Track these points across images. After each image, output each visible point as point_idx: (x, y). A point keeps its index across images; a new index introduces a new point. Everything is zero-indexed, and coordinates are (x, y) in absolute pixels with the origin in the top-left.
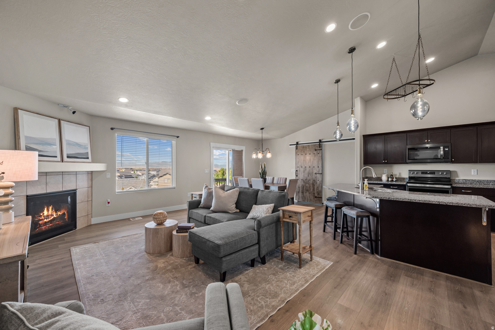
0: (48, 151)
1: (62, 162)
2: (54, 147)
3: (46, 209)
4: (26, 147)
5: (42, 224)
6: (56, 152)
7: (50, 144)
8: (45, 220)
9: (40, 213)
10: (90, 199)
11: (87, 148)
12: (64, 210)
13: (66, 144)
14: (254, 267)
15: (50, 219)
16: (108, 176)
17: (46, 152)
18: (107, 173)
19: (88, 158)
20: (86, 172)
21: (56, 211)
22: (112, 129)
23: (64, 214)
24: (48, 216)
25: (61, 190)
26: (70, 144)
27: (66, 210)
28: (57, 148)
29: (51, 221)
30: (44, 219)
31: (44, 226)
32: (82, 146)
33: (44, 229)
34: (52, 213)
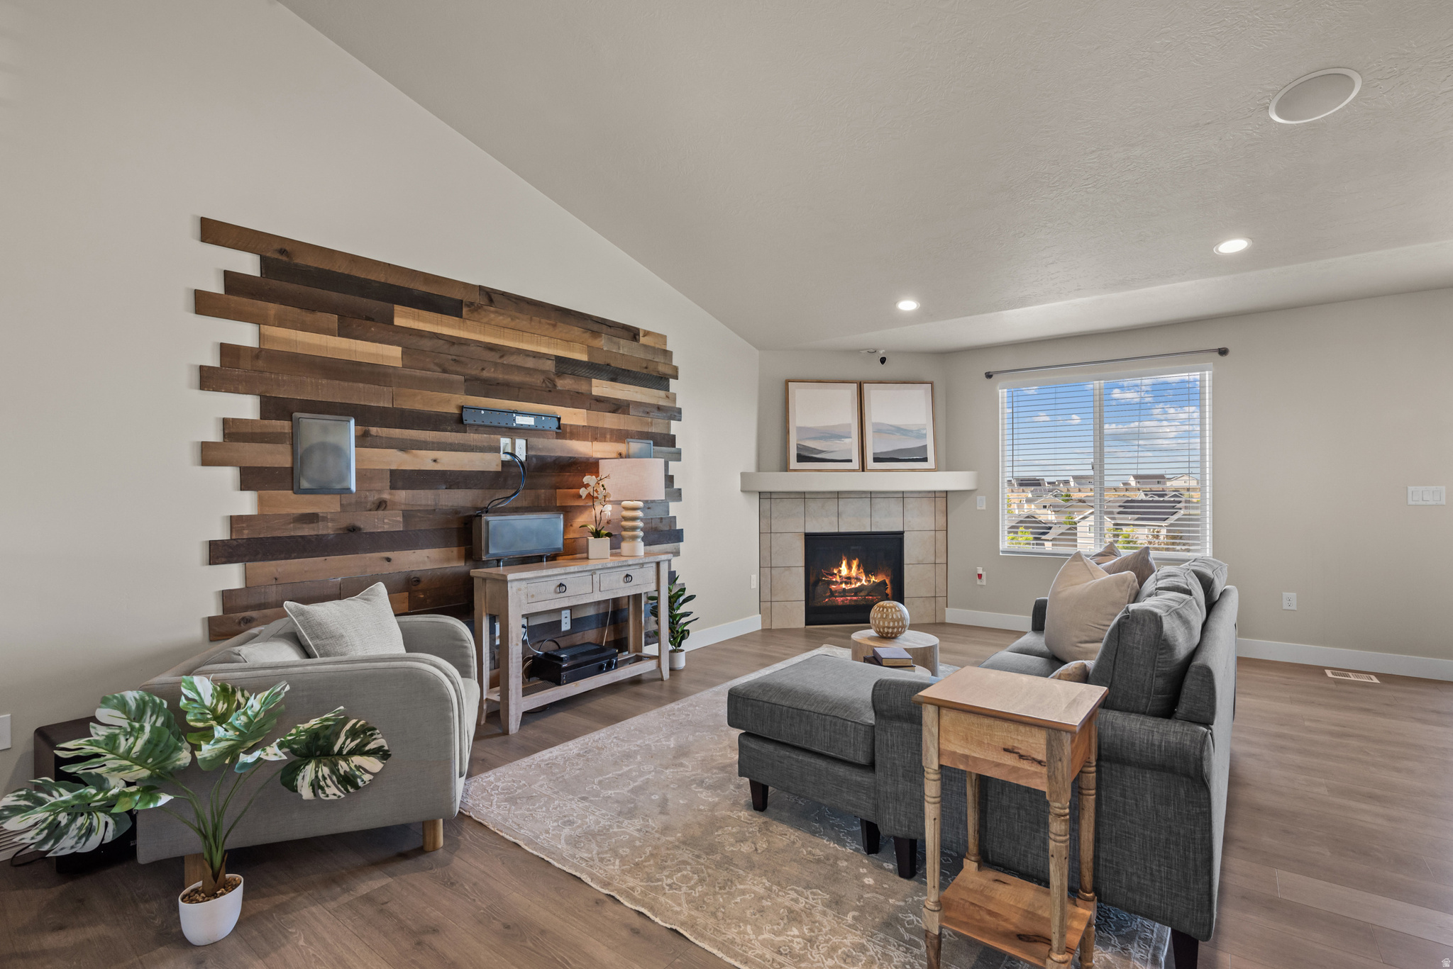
0: (835, 450)
1: (863, 470)
2: (847, 440)
3: (844, 563)
4: (797, 447)
5: (836, 591)
6: (850, 451)
7: (839, 437)
8: (844, 586)
9: (832, 568)
10: (942, 559)
11: (924, 436)
12: (884, 576)
13: (874, 432)
14: (868, 854)
15: (853, 586)
16: (982, 503)
17: (832, 452)
18: (979, 498)
19: (925, 460)
20: (929, 492)
21: (867, 573)
22: (989, 376)
23: (884, 583)
24: (848, 580)
25: (868, 530)
26: (881, 430)
27: (889, 578)
28: (852, 444)
29: (856, 591)
30: (841, 583)
31: (842, 597)
32: (912, 431)
33: (840, 604)
34: (857, 574)
